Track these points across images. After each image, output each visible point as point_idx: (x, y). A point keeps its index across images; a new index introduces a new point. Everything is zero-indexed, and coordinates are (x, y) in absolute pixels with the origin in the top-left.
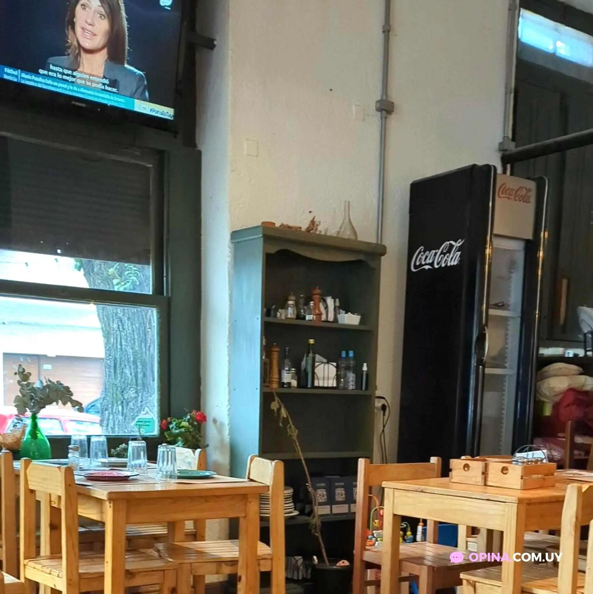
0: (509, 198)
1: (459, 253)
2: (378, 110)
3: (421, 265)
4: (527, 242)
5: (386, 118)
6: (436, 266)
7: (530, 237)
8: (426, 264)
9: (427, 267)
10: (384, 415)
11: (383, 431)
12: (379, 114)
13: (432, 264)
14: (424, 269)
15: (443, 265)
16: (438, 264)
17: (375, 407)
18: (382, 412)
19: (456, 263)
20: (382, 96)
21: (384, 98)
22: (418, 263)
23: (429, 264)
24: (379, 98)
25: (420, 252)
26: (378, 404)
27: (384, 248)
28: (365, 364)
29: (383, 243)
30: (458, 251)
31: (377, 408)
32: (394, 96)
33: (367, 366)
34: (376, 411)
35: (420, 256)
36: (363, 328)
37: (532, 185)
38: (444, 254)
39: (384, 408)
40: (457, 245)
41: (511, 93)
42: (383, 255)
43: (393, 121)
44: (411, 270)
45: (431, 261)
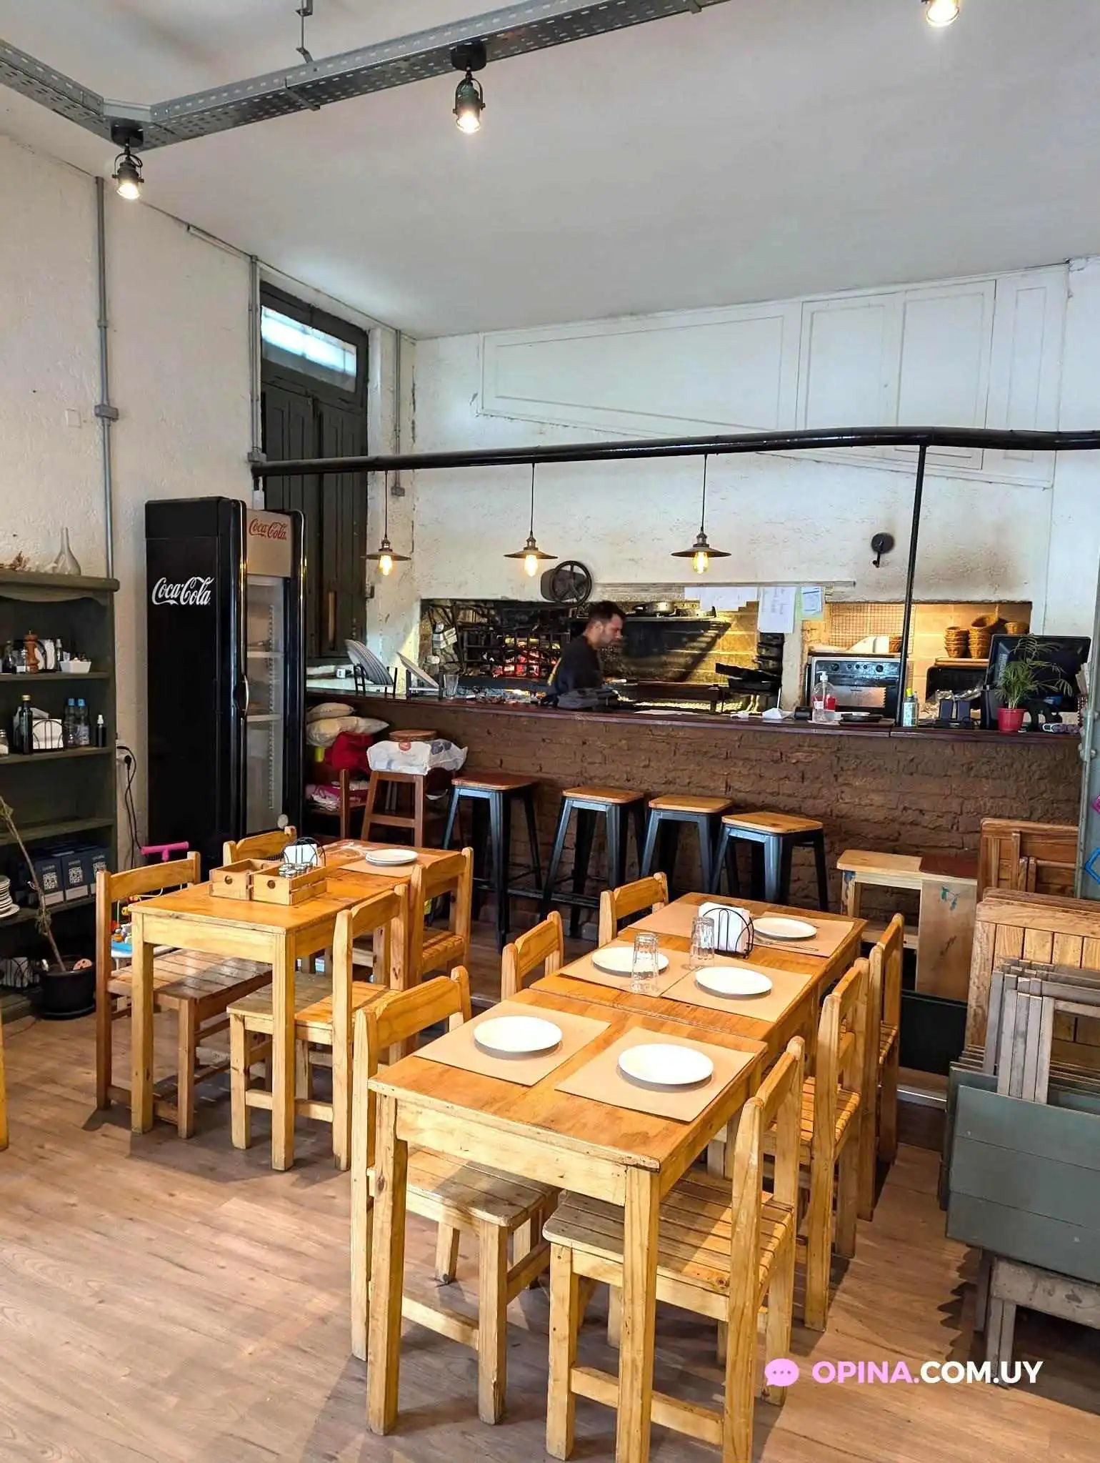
0: (262, 535)
1: (209, 592)
2: (97, 415)
3: (164, 598)
4: (286, 579)
5: (109, 426)
6: (183, 603)
7: (288, 575)
8: (170, 598)
9: (172, 602)
10: (129, 768)
11: (129, 787)
12: (99, 420)
13: (178, 599)
14: (169, 603)
15: (191, 603)
16: (185, 600)
17: (116, 759)
18: (126, 765)
19: (206, 603)
20: (102, 401)
21: (105, 402)
22: (160, 596)
23: (174, 599)
24: (99, 402)
25: (162, 583)
26: (120, 755)
27: (117, 583)
28: (100, 716)
29: (115, 577)
30: (207, 589)
31: (119, 760)
32: (118, 401)
33: (103, 718)
34: (117, 763)
35: (162, 588)
36: (95, 675)
37: (287, 520)
38: (192, 591)
39: (128, 760)
40: (207, 582)
41: (257, 400)
42: (116, 591)
43: (118, 428)
44: (152, 603)
45: (176, 596)
